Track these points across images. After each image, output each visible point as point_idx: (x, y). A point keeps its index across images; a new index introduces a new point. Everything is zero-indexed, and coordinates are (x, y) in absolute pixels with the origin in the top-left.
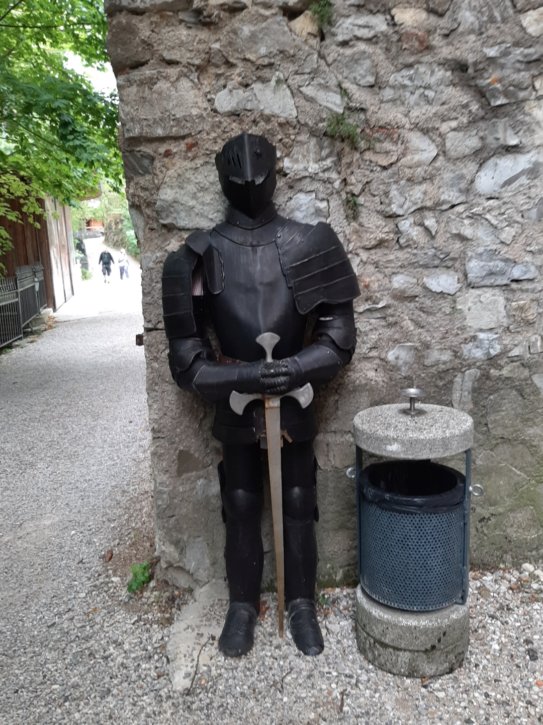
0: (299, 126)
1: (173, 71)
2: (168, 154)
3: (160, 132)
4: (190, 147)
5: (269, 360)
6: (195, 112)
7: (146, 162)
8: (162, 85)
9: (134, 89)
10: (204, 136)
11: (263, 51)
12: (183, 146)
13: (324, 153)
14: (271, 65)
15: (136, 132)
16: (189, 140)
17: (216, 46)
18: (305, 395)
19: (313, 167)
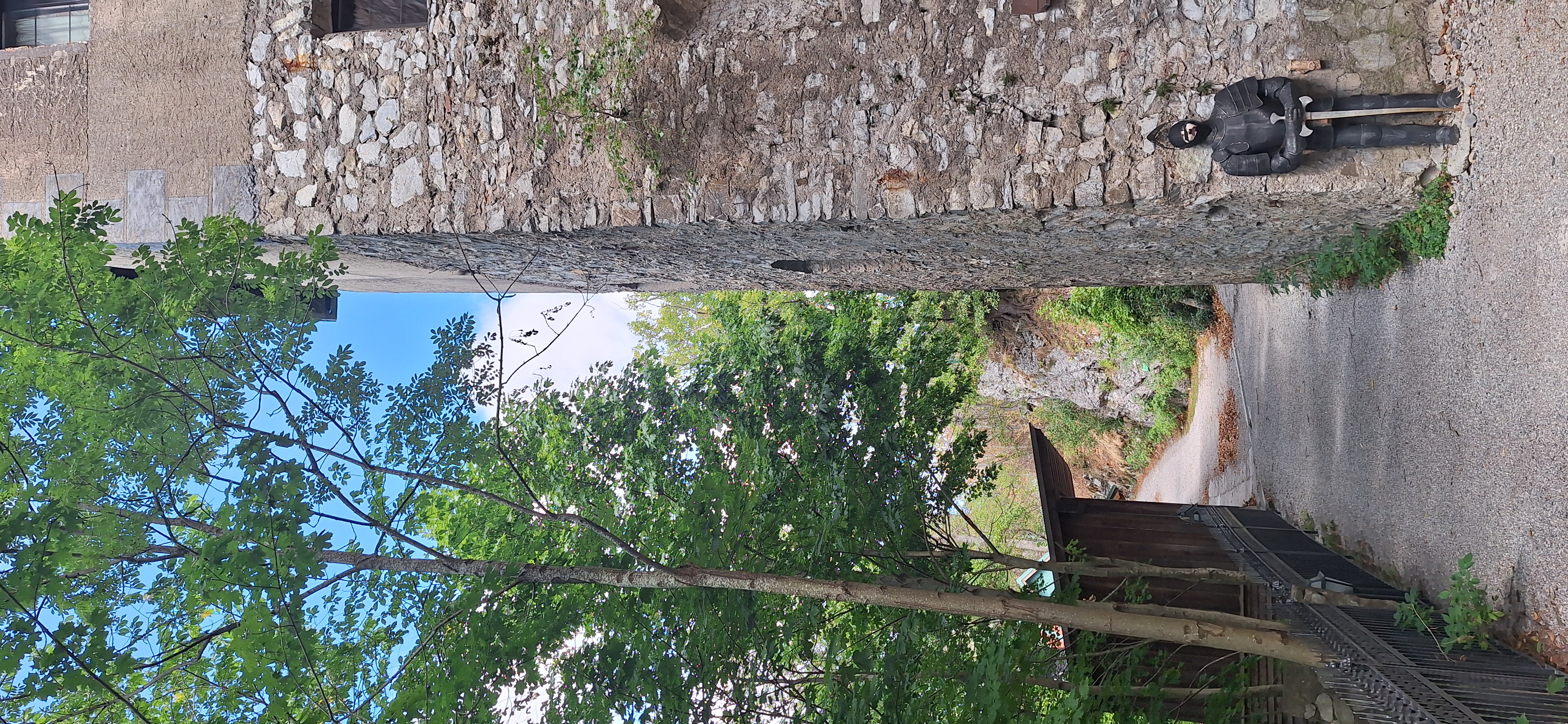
0: (1163, 112)
1: (1133, 172)
2: (1173, 176)
3: (1162, 179)
4: (1170, 165)
5: (1284, 118)
6: (1153, 162)
7: (1175, 188)
8: (1139, 177)
9: (1141, 191)
10: (1164, 158)
11: (1126, 130)
12: (1169, 169)
13: (1177, 99)
14: (1133, 127)
15: (1161, 190)
16: (1167, 166)
17: (1123, 153)
18: (1306, 100)
19: (1184, 104)
